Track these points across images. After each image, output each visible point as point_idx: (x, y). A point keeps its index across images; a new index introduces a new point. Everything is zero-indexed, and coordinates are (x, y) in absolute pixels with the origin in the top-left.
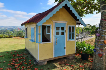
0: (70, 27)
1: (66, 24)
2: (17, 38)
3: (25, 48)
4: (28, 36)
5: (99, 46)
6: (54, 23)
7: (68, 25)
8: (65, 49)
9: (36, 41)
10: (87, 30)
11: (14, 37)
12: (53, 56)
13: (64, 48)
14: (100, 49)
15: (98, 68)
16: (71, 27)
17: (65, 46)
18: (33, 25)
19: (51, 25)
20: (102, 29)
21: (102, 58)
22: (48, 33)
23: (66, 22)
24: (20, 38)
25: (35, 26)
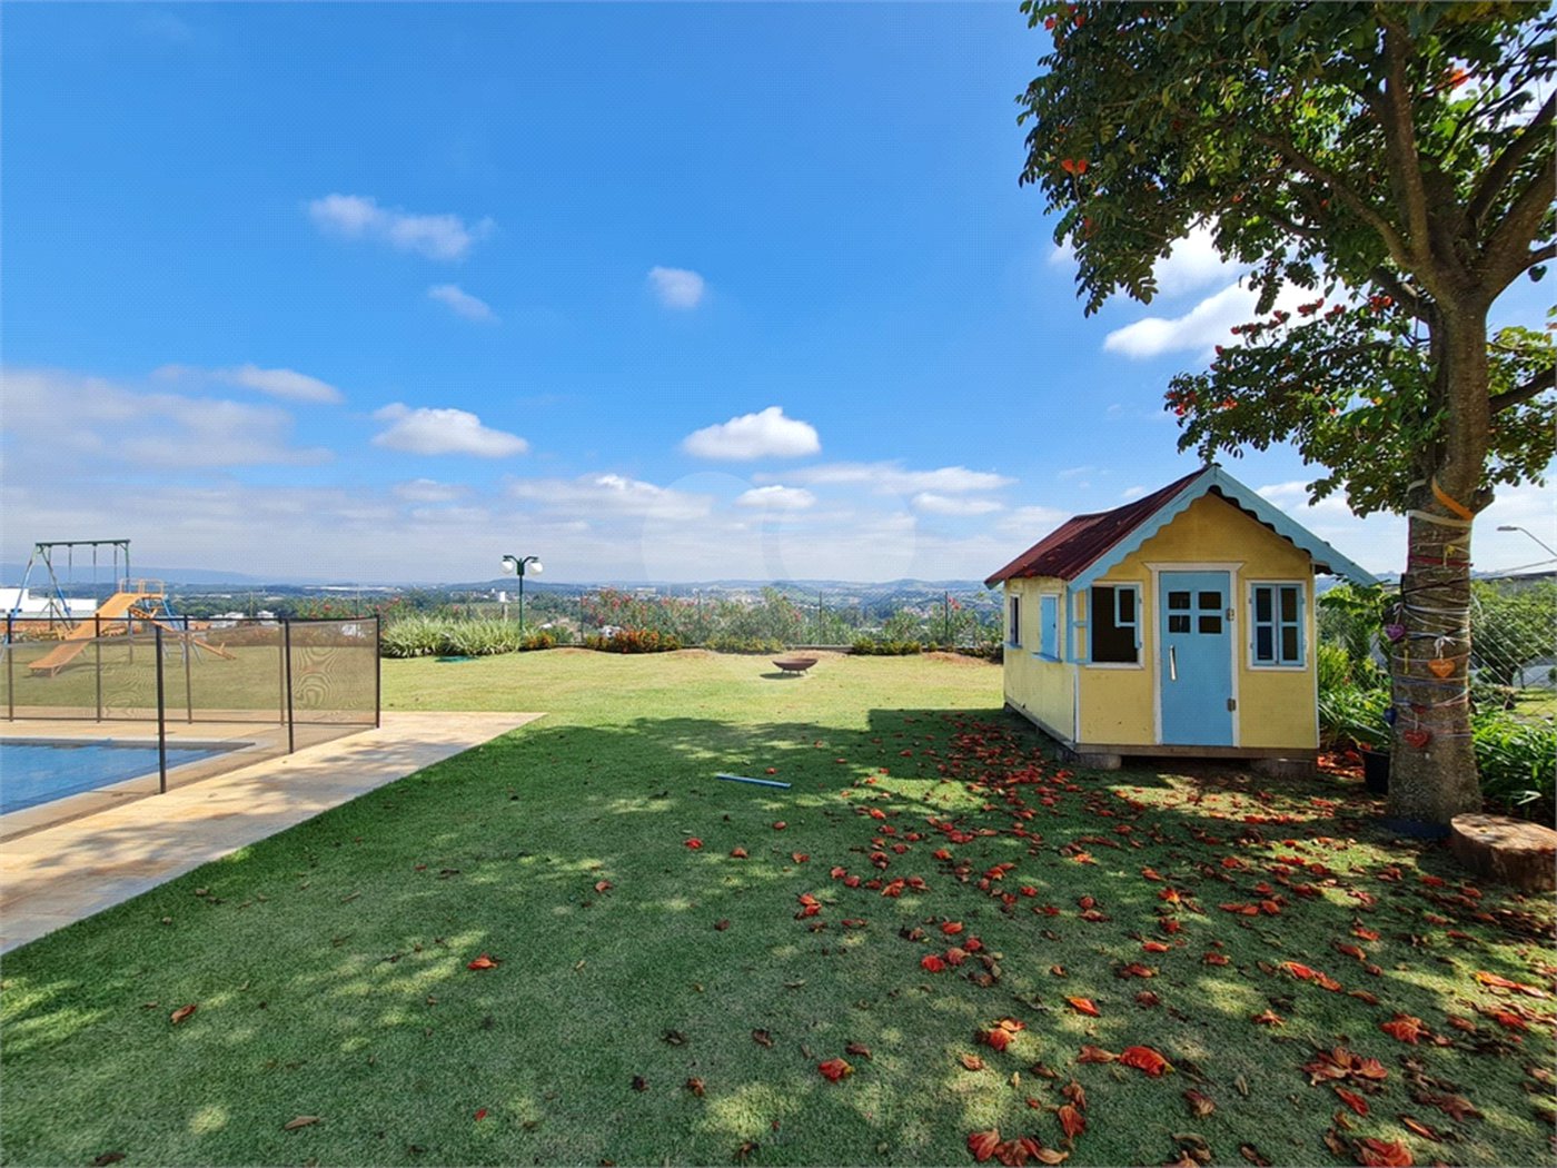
0: (1259, 591)
1: (1233, 576)
2: (947, 659)
3: (1006, 704)
4: (1022, 639)
5: (1406, 692)
6: (1156, 576)
7: (1248, 584)
8: (1236, 714)
9: (1063, 656)
10: (1332, 607)
11: (930, 650)
12: (1154, 735)
13: (1225, 705)
14: (1412, 705)
15: (1411, 808)
16: (1268, 591)
17: (1235, 696)
18: (1050, 584)
19: (1140, 584)
20: (1411, 603)
21: (1432, 754)
22: (1122, 620)
23: (1233, 568)
24: (963, 658)
25: (1059, 591)
